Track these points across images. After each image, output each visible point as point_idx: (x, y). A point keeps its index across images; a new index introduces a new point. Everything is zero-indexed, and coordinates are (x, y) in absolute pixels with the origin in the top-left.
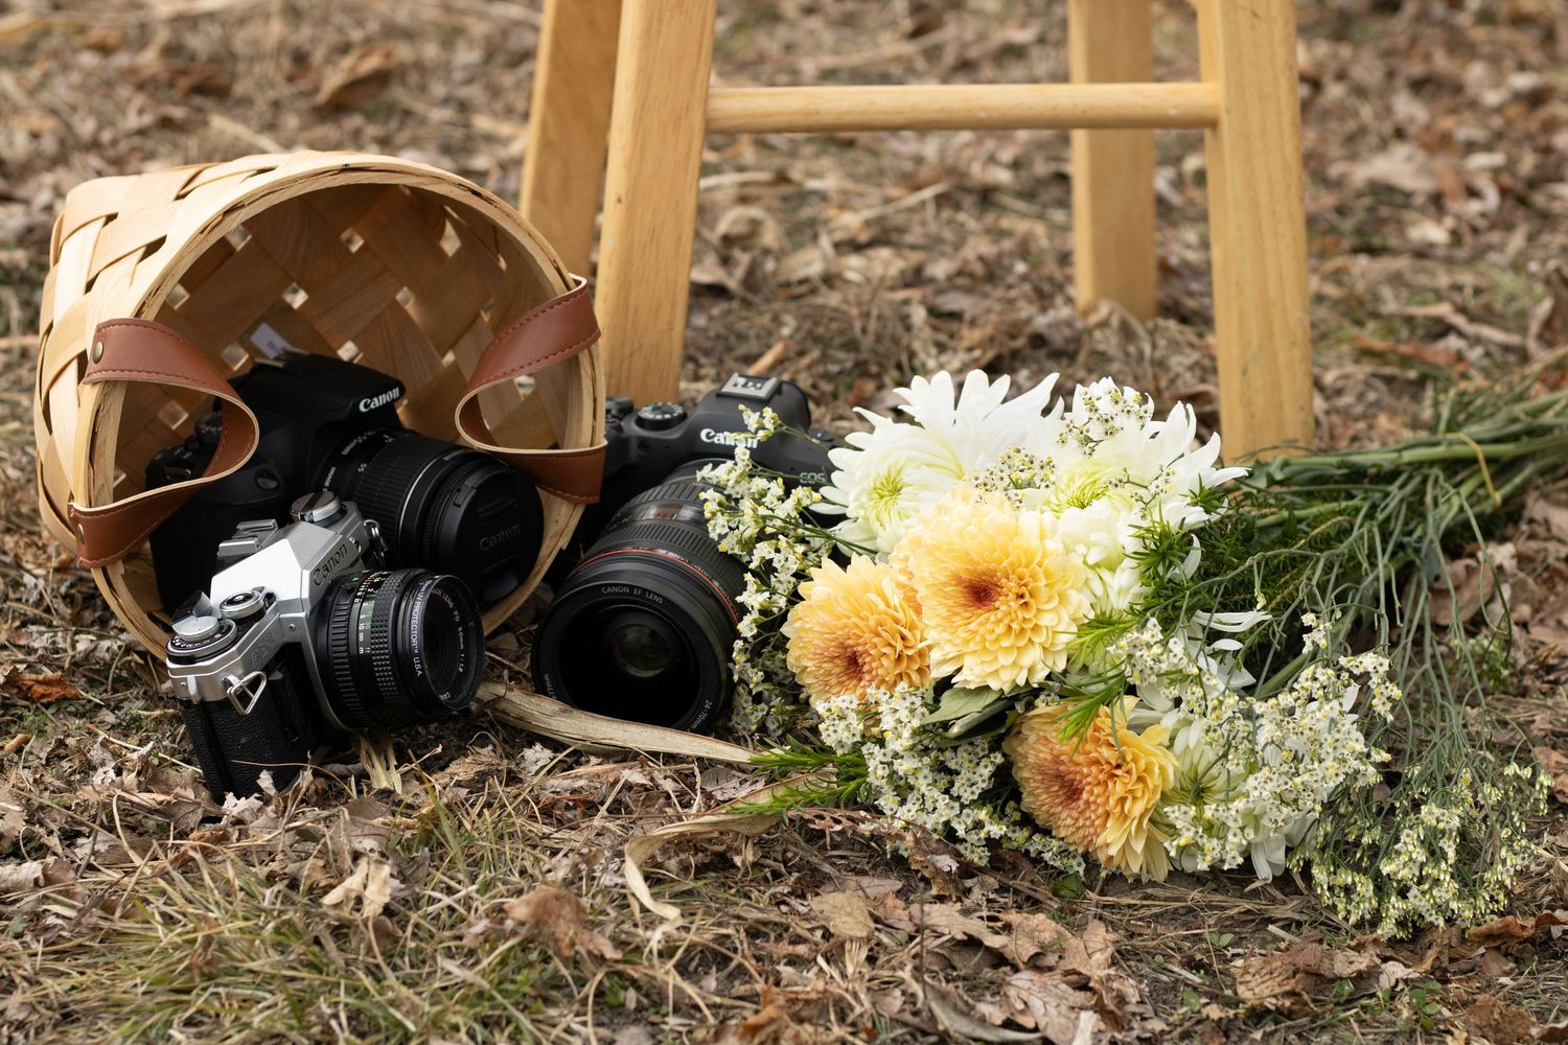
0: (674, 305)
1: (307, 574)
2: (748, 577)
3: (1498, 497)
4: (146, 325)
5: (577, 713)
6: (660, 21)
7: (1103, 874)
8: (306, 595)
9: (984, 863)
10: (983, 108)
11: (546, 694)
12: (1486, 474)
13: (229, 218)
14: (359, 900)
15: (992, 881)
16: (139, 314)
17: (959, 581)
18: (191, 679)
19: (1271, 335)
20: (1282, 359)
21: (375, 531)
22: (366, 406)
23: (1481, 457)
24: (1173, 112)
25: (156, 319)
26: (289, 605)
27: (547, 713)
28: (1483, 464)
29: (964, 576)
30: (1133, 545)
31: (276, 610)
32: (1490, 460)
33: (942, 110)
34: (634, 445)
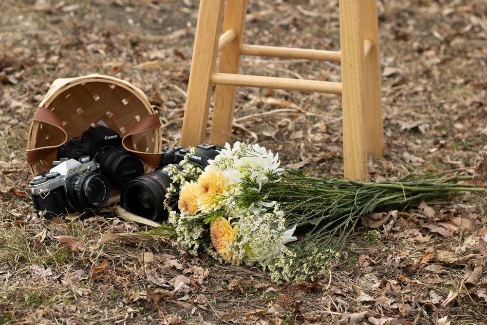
0: (199, 126)
1: (67, 170)
2: (171, 184)
3: (405, 200)
4: (45, 109)
5: (128, 213)
6: (199, 54)
7: (226, 263)
8: (66, 175)
9: (196, 255)
10: (281, 84)
11: (124, 208)
12: (404, 194)
13: (67, 86)
14: (41, 237)
15: (197, 260)
16: (43, 106)
17: (203, 186)
18: (33, 189)
19: (353, 151)
20: (356, 157)
21: (98, 166)
22: (107, 138)
23: (403, 189)
24: (330, 89)
25: (48, 108)
26: (63, 177)
27: (122, 212)
28: (404, 191)
29: (204, 185)
30: (239, 180)
31: (60, 177)
32: (406, 190)
33: (270, 83)
34: (176, 157)
